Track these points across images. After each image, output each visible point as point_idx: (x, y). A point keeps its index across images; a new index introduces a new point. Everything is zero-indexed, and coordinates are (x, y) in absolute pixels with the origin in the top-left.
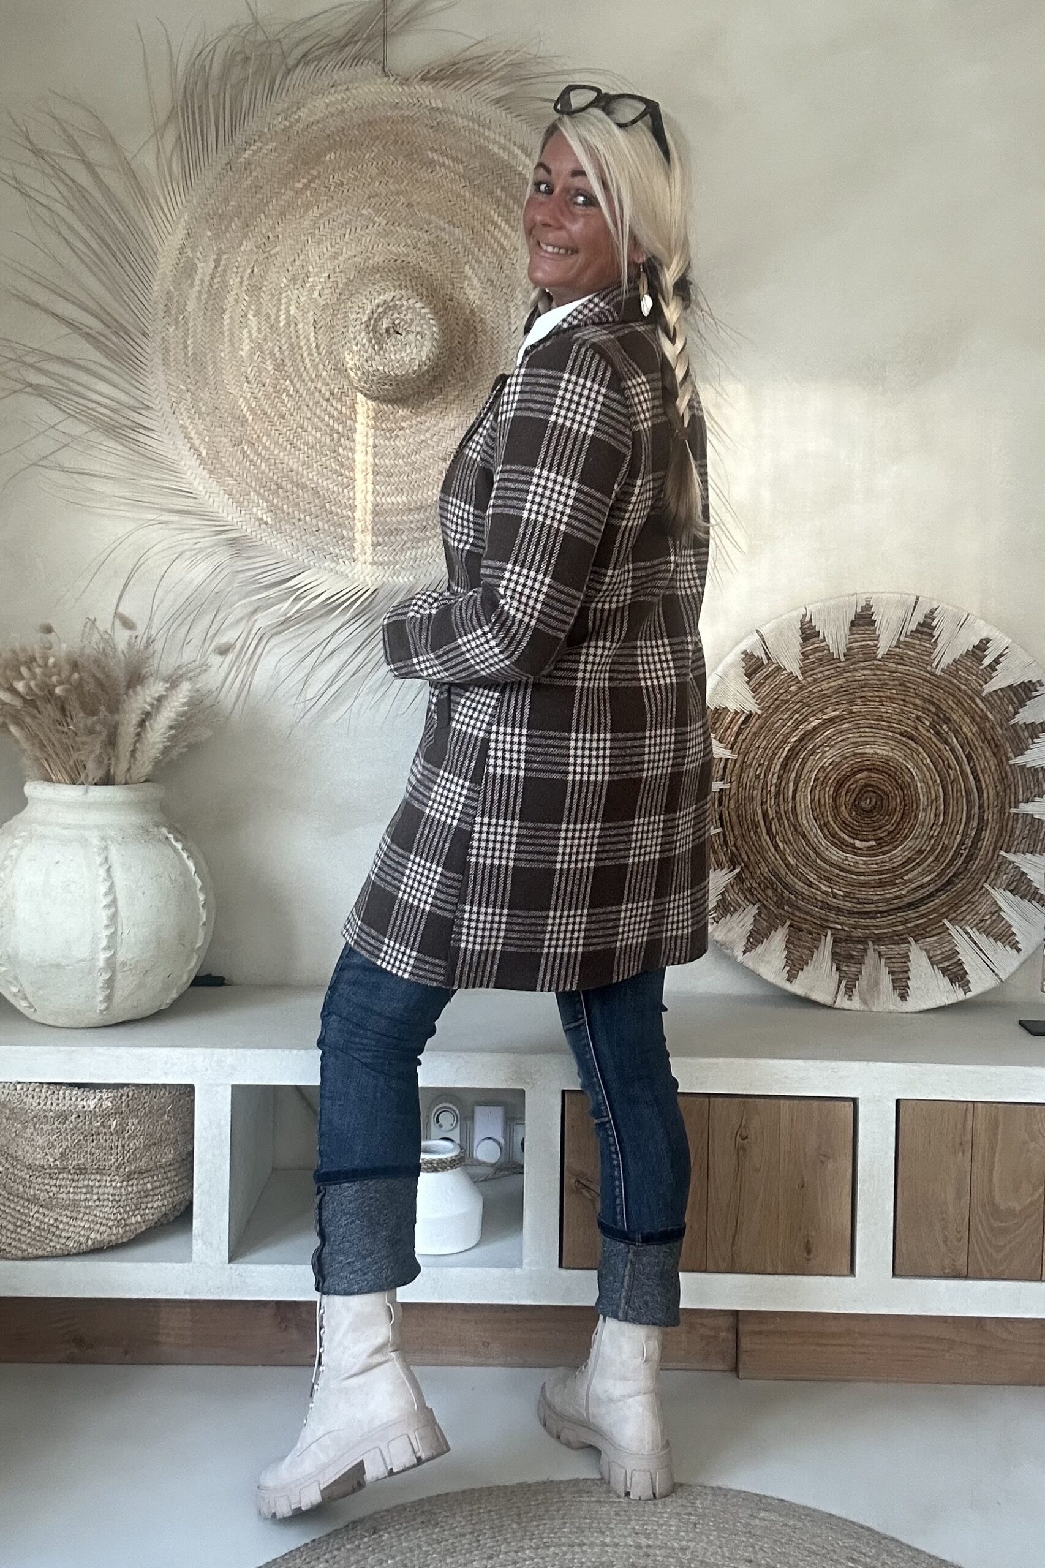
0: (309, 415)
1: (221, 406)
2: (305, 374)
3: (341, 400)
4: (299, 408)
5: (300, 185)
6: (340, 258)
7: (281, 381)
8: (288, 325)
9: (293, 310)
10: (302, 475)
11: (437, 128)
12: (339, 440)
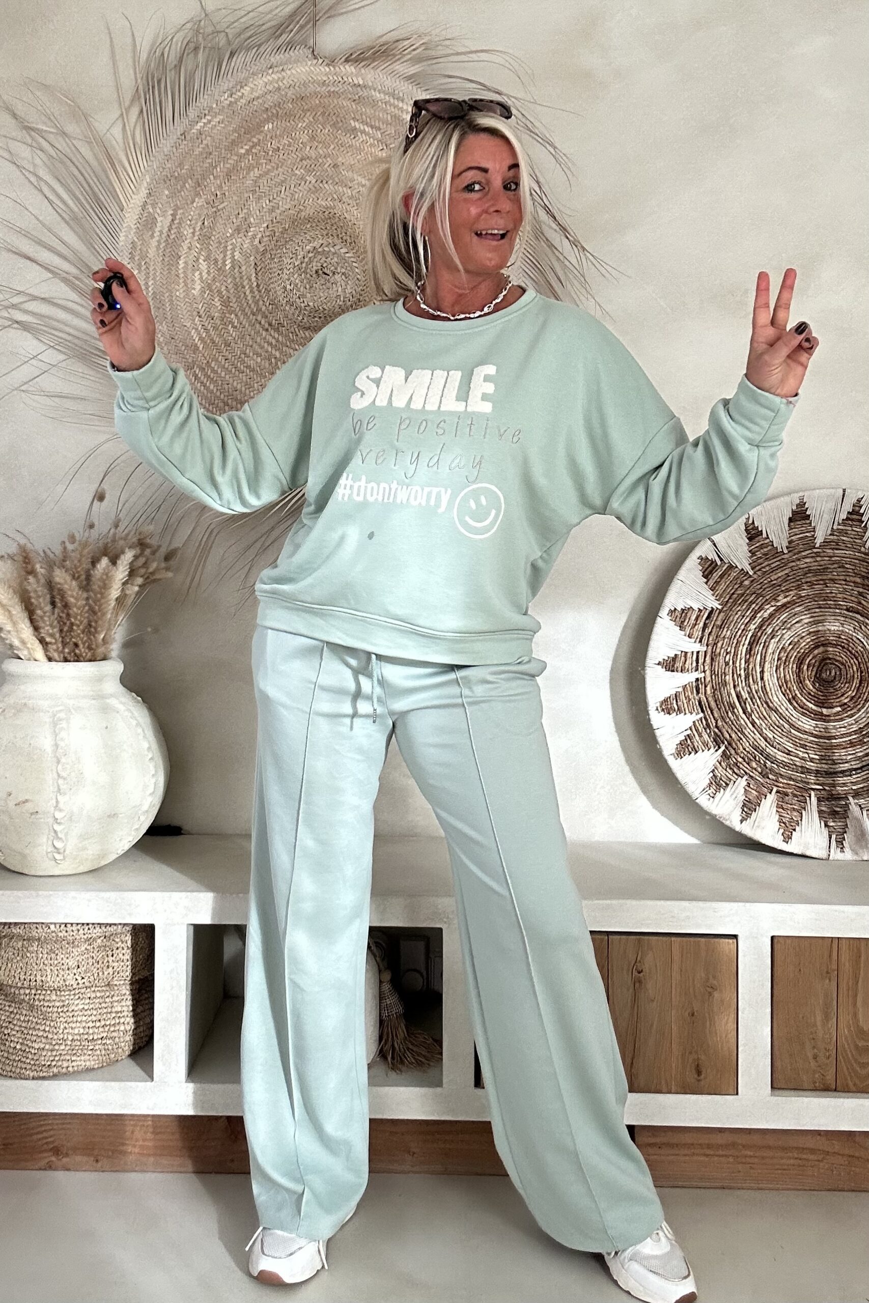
0: (251, 343)
1: (176, 338)
2: (247, 308)
3: (277, 330)
4: (242, 337)
5: (243, 151)
6: (277, 211)
7: (227, 315)
8: (233, 267)
9: (237, 255)
10: (245, 395)
11: (358, 101)
12: (276, 364)
